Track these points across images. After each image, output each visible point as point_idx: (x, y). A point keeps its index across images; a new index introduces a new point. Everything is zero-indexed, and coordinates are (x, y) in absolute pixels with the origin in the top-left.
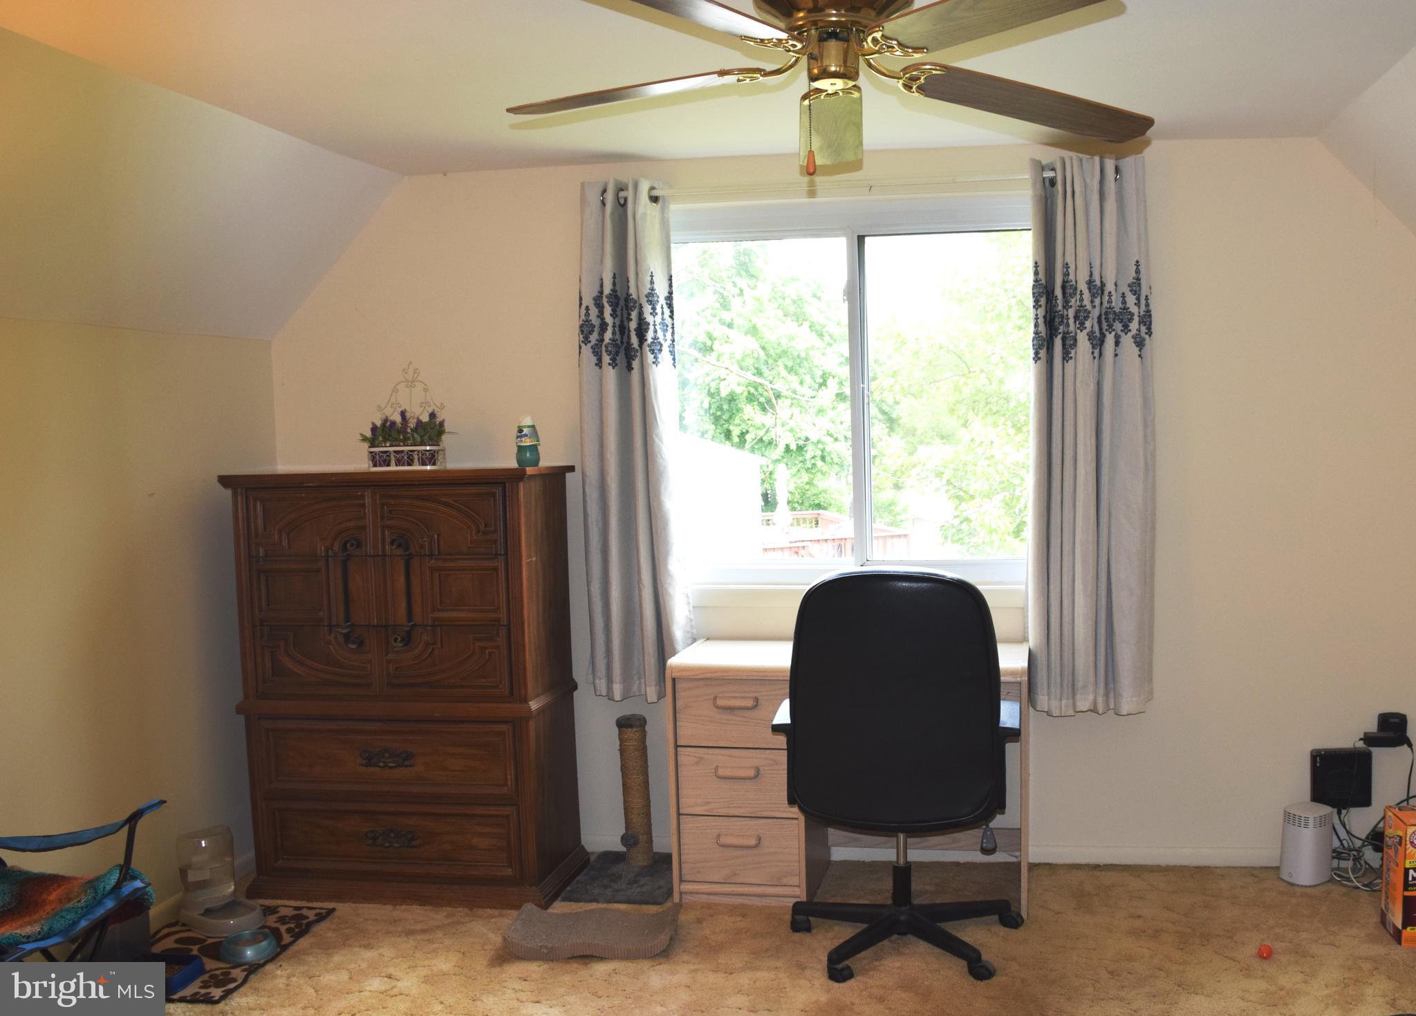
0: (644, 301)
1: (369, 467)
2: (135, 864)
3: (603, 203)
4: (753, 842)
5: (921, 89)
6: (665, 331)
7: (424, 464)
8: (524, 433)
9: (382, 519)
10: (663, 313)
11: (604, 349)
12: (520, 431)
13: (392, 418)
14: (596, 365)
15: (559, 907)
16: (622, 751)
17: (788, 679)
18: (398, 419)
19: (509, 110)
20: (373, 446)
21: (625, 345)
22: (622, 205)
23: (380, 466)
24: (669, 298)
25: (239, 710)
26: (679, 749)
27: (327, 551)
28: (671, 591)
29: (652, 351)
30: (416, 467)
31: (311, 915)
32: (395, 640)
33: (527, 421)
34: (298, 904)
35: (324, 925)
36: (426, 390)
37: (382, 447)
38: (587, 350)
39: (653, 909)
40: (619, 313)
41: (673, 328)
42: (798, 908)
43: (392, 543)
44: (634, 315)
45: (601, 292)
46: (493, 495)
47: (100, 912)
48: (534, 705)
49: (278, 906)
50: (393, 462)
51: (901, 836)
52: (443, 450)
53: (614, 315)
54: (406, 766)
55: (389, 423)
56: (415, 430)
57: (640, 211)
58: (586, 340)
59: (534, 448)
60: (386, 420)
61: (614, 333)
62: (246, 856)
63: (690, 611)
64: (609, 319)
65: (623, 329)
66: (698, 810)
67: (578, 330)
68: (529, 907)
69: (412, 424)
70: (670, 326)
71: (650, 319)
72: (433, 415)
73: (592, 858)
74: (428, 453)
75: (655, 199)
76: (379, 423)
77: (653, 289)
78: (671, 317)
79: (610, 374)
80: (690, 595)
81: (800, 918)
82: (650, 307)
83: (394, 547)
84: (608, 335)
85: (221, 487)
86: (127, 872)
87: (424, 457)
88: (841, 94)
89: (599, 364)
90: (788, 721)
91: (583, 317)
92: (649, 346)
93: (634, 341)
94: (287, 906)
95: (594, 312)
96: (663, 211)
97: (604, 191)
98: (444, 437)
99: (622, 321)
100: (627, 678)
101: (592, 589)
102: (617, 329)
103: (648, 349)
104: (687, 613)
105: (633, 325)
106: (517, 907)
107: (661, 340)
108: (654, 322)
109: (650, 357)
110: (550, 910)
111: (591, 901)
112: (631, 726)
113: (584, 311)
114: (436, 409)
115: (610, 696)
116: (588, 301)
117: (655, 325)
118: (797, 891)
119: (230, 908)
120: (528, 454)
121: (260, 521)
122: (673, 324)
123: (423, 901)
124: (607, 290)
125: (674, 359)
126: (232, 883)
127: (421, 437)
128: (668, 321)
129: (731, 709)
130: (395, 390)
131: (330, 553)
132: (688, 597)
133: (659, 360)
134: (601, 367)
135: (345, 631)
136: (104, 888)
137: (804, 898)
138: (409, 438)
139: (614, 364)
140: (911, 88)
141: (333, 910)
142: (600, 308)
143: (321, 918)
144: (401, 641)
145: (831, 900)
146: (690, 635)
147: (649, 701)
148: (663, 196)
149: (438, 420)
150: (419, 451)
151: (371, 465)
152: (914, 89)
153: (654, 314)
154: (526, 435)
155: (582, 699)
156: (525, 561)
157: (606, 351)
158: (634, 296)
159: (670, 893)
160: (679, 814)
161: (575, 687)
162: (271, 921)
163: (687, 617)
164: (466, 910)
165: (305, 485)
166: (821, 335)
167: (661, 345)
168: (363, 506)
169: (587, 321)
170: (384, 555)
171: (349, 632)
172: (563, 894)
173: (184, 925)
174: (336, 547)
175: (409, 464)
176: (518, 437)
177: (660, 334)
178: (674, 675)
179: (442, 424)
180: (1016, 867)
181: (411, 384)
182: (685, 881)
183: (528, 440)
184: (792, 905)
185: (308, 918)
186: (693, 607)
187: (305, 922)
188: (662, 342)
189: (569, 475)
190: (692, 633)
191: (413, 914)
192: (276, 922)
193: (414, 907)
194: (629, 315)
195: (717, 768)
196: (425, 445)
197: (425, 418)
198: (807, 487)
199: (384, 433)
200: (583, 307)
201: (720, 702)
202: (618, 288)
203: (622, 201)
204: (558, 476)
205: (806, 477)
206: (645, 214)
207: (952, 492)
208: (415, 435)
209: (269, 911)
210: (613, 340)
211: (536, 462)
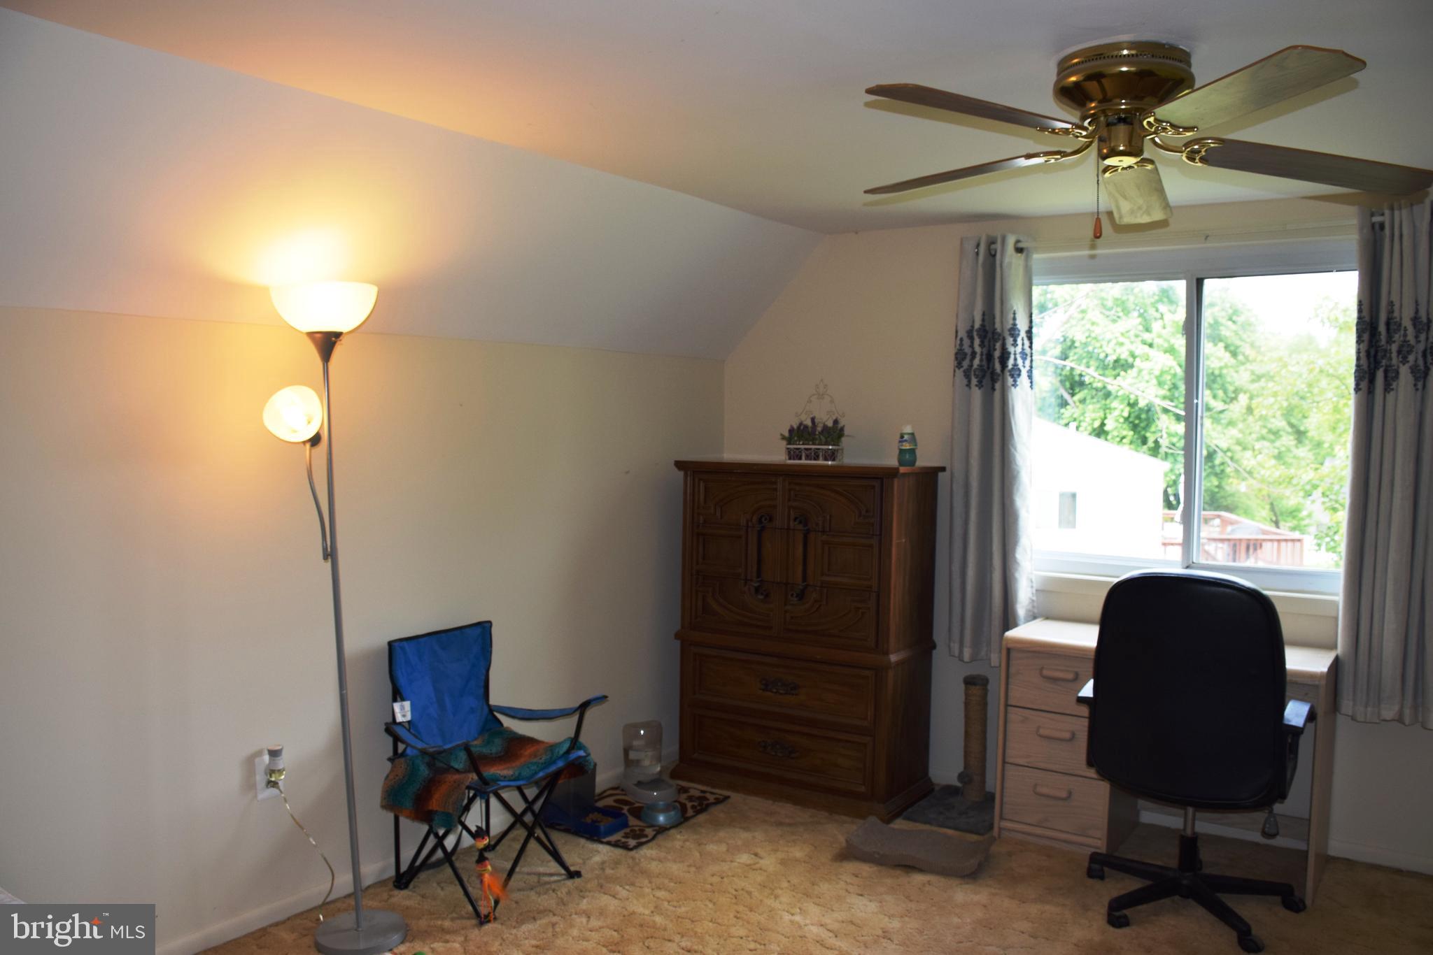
0: (1006, 334)
1: (786, 459)
2: (582, 739)
3: (977, 254)
4: (1064, 794)
5: (1203, 160)
6: (1024, 359)
7: (826, 459)
8: (904, 439)
9: (789, 500)
10: (1023, 344)
11: (973, 373)
12: (902, 437)
13: (805, 423)
14: (967, 385)
15: (899, 824)
16: (967, 704)
17: (1093, 657)
18: (809, 423)
19: (866, 192)
20: (789, 443)
21: (991, 370)
22: (992, 255)
23: (794, 459)
24: (1029, 334)
25: (677, 636)
26: (1009, 708)
27: (747, 523)
28: (1017, 575)
29: (1012, 376)
30: (821, 462)
31: (711, 798)
32: (792, 595)
33: (908, 429)
34: (704, 788)
35: (720, 807)
36: (832, 402)
37: (796, 444)
38: (960, 373)
39: (974, 837)
40: (986, 343)
41: (1031, 356)
42: (1094, 858)
43: (795, 519)
44: (998, 345)
45: (973, 327)
46: (873, 487)
47: (553, 768)
48: (894, 658)
49: (690, 788)
50: (803, 457)
51: (1190, 810)
52: (842, 449)
53: (982, 345)
54: (793, 694)
55: (802, 427)
56: (822, 433)
57: (1007, 260)
58: (959, 365)
59: (912, 451)
60: (801, 424)
61: (981, 360)
62: (671, 748)
63: (1033, 594)
64: (978, 349)
65: (989, 357)
66: (1021, 761)
67: (953, 357)
68: (873, 819)
69: (819, 429)
70: (1029, 355)
71: (1011, 349)
72: (836, 422)
73: (937, 788)
74: (830, 451)
75: (1019, 250)
76: (795, 427)
77: (1015, 325)
78: (1031, 347)
79: (977, 394)
80: (1033, 580)
81: (1096, 866)
82: (1011, 339)
83: (796, 523)
84: (976, 362)
85: (676, 469)
86: (575, 744)
87: (827, 455)
88: (1136, 167)
89: (969, 385)
90: (1091, 695)
91: (958, 347)
92: (1010, 371)
93: (998, 366)
94: (696, 789)
95: (967, 342)
96: (1027, 259)
97: (978, 246)
98: (843, 439)
99: (989, 351)
100: (976, 645)
101: (953, 569)
102: (984, 357)
103: (1008, 374)
104: (1030, 595)
105: (997, 354)
106: (863, 817)
107: (1020, 365)
108: (1015, 351)
109: (1010, 380)
110: (892, 825)
111: (925, 823)
112: (974, 684)
113: (958, 342)
114: (839, 417)
115: (961, 659)
116: (962, 334)
117: (1015, 354)
118: (1099, 843)
119: (655, 783)
120: (907, 456)
121: (702, 497)
122: (1032, 354)
123: (797, 801)
124: (977, 325)
125: (1031, 382)
126: (659, 765)
127: (826, 438)
128: (1028, 350)
129: (1055, 680)
130: (810, 401)
131: (750, 524)
132: (1032, 582)
133: (1018, 383)
134: (970, 388)
135: (756, 585)
136: (558, 752)
137: (1103, 850)
138: (816, 439)
139: (980, 385)
140: (1195, 159)
141: (728, 797)
142: (971, 338)
143: (718, 801)
144: (796, 597)
145: (1129, 857)
146: (1031, 613)
147: (993, 665)
148: (1027, 248)
149: (840, 426)
150: (823, 449)
151: (787, 458)
152: (1197, 161)
153: (1015, 345)
154: (906, 441)
155: (939, 656)
156: (895, 541)
157: (975, 375)
158: (999, 330)
159: (991, 827)
160: (1004, 762)
161: (934, 647)
162: (683, 798)
163: (1030, 599)
164: (826, 814)
165: (735, 471)
166: (1234, 354)
167: (1020, 371)
168: (776, 490)
169: (961, 350)
170: (788, 529)
171: (759, 586)
172: (905, 814)
173: (623, 790)
174: (755, 519)
175: (815, 459)
176: (900, 442)
177: (1020, 362)
178: (1009, 646)
179: (842, 429)
180: (1304, 855)
181: (821, 396)
182: (1006, 819)
183: (907, 445)
184: (1090, 853)
185: (708, 800)
186: (1037, 590)
187: (705, 802)
188: (1022, 368)
189: (941, 475)
190: (1034, 613)
191: (785, 810)
192: (686, 799)
193: (789, 805)
194: (994, 345)
195: (1039, 728)
196: (829, 445)
197: (830, 424)
198: (1216, 490)
199: (799, 434)
200: (959, 338)
201: (1045, 672)
202: (986, 323)
203: (993, 253)
204: (932, 474)
205: (1215, 482)
206: (1010, 263)
207: (1328, 504)
208: (821, 437)
209: (683, 790)
210: (980, 366)
211: (913, 463)
